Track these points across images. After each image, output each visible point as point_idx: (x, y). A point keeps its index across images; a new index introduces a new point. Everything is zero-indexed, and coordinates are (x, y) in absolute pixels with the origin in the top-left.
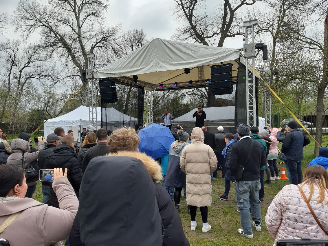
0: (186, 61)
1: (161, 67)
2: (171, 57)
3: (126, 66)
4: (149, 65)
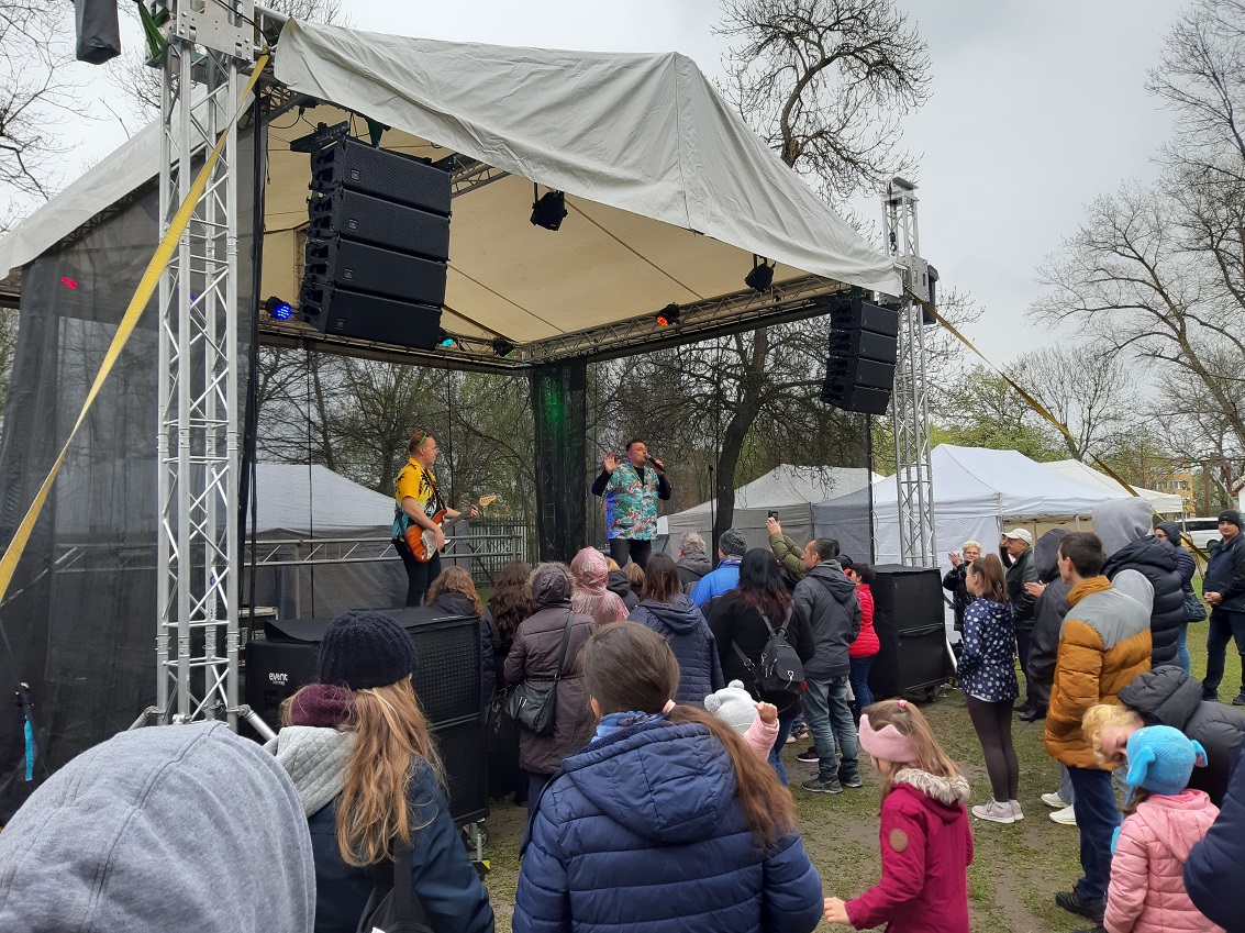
0: (787, 234)
1: (714, 218)
2: (743, 192)
3: (538, 119)
4: (659, 180)
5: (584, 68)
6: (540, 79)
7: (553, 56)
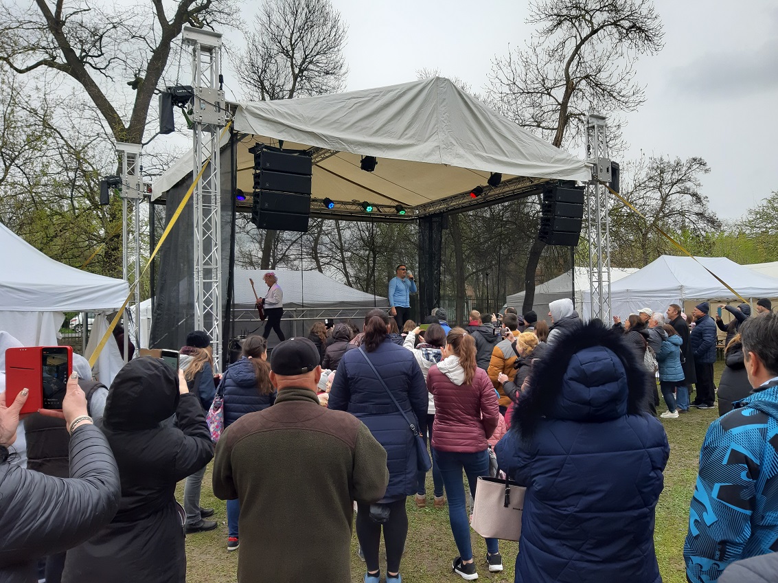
0: (507, 157)
1: (458, 156)
2: (478, 139)
3: (357, 124)
4: (425, 142)
5: (383, 95)
6: (360, 106)
7: (367, 93)
